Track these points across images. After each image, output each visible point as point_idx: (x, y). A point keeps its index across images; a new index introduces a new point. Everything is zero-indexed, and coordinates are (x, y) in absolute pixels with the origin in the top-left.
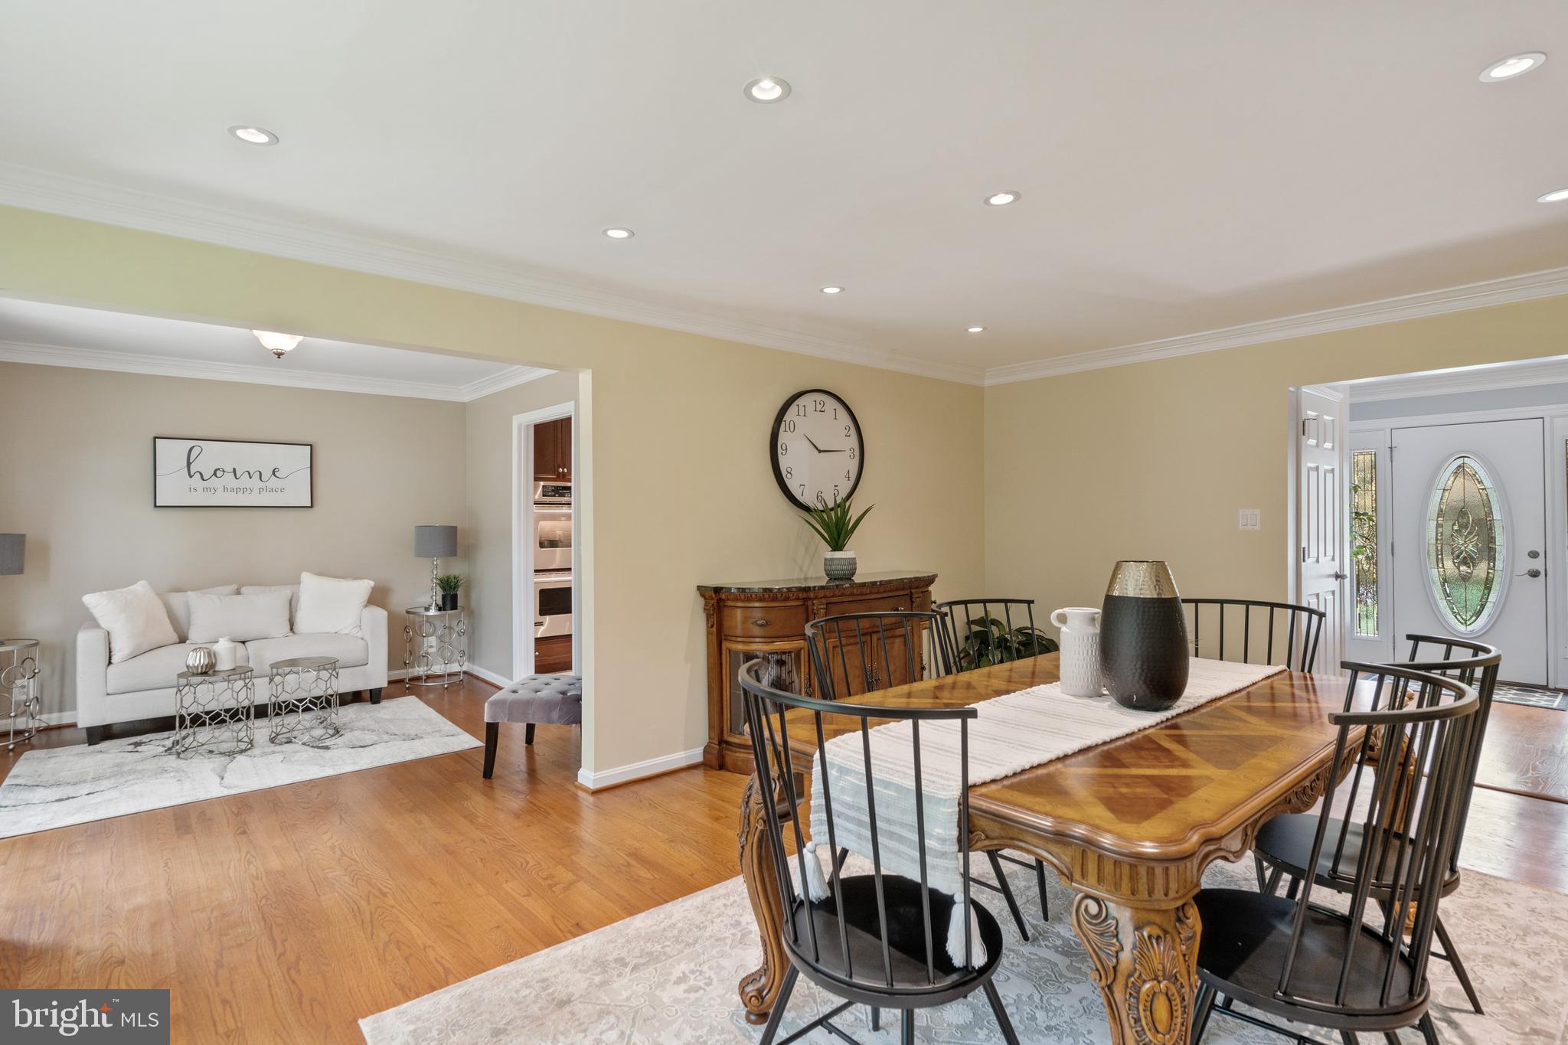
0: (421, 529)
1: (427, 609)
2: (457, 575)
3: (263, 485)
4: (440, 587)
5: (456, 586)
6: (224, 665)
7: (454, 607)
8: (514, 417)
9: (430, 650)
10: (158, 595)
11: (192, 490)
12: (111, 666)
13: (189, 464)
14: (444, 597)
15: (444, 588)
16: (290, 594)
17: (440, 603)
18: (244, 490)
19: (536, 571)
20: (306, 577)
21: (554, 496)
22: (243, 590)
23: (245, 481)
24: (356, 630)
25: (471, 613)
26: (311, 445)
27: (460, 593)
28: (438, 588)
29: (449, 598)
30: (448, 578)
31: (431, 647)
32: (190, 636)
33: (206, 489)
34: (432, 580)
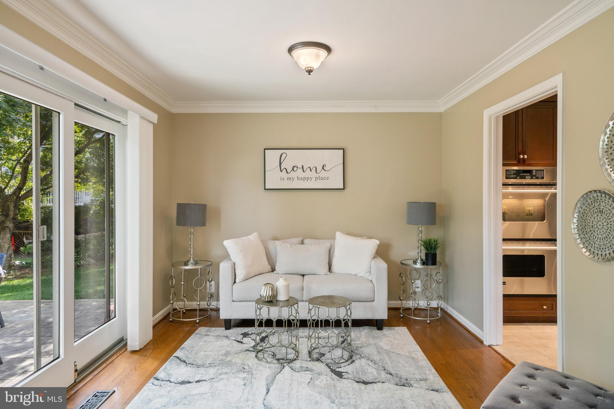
0: (409, 203)
1: (415, 262)
2: (436, 239)
3: (317, 175)
4: (424, 247)
5: (435, 248)
6: (282, 297)
7: (434, 263)
8: (484, 111)
9: (417, 290)
10: (262, 241)
11: (282, 179)
12: (235, 284)
13: (280, 164)
14: (427, 255)
15: (426, 248)
16: (329, 246)
17: (424, 258)
18: (308, 179)
19: (504, 240)
20: (338, 235)
21: (516, 178)
22: (305, 241)
23: (308, 174)
24: (368, 274)
25: (447, 268)
26: (343, 149)
27: (438, 252)
28: (423, 247)
29: (430, 255)
30: (430, 240)
31: (418, 287)
32: (276, 269)
33: (289, 179)
34: (418, 242)
